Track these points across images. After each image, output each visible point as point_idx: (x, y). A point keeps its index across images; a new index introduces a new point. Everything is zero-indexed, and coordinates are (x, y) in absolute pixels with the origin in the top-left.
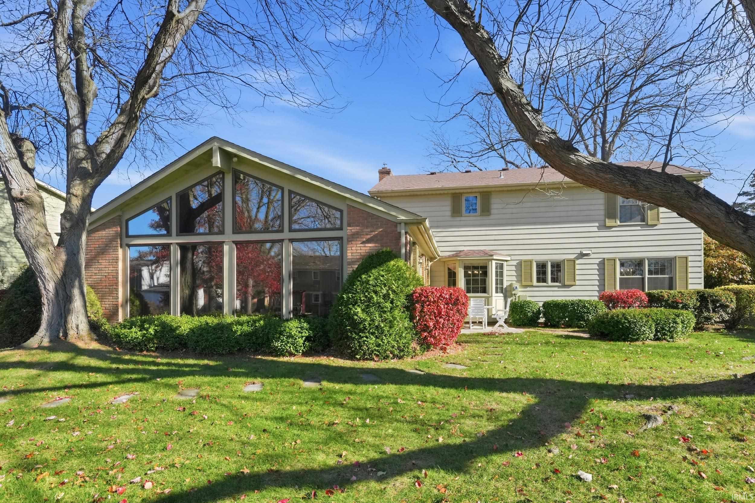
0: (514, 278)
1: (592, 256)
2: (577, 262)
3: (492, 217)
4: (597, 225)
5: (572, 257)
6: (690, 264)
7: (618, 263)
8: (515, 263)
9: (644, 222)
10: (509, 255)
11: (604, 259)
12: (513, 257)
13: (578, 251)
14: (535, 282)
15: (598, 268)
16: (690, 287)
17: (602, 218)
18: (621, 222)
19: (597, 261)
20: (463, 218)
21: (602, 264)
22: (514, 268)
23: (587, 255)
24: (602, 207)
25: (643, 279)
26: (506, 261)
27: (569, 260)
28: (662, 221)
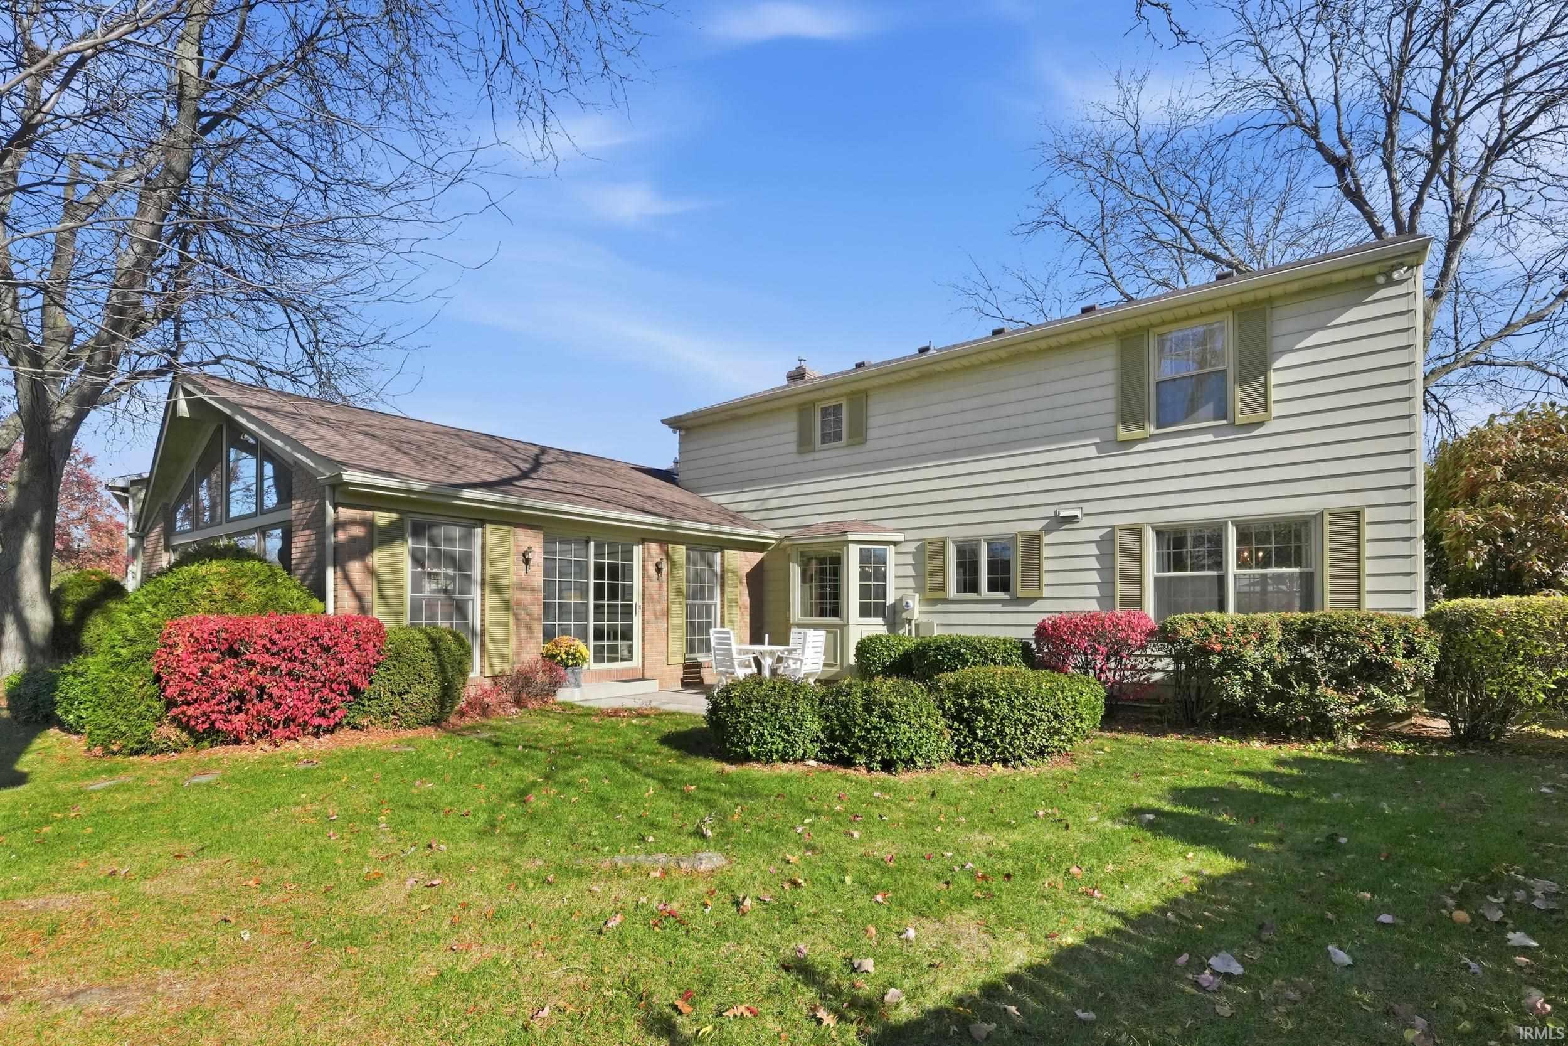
0: (911, 583)
1: (1085, 522)
2: (1046, 539)
3: (870, 445)
4: (1098, 441)
5: (1035, 526)
6: (1368, 532)
7: (1150, 540)
8: (912, 547)
9: (1225, 418)
10: (901, 530)
11: (1113, 527)
12: (910, 535)
13: (1050, 512)
14: (952, 592)
15: (1097, 552)
16: (1370, 602)
17: (1110, 420)
18: (1158, 428)
19: (1096, 535)
20: (817, 455)
21: (1106, 543)
22: (910, 559)
23: (1072, 519)
24: (1111, 392)
25: (1221, 580)
26: (895, 543)
27: (1026, 536)
28: (1276, 410)
